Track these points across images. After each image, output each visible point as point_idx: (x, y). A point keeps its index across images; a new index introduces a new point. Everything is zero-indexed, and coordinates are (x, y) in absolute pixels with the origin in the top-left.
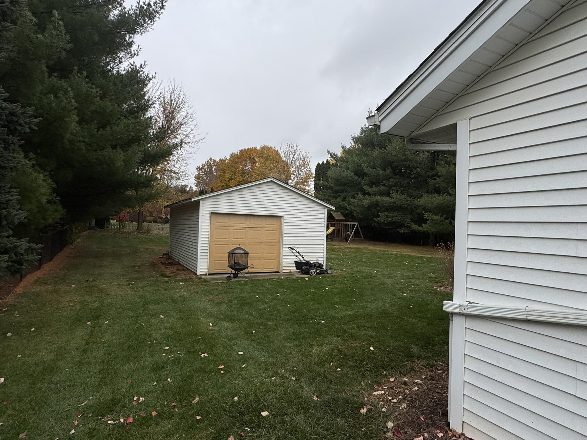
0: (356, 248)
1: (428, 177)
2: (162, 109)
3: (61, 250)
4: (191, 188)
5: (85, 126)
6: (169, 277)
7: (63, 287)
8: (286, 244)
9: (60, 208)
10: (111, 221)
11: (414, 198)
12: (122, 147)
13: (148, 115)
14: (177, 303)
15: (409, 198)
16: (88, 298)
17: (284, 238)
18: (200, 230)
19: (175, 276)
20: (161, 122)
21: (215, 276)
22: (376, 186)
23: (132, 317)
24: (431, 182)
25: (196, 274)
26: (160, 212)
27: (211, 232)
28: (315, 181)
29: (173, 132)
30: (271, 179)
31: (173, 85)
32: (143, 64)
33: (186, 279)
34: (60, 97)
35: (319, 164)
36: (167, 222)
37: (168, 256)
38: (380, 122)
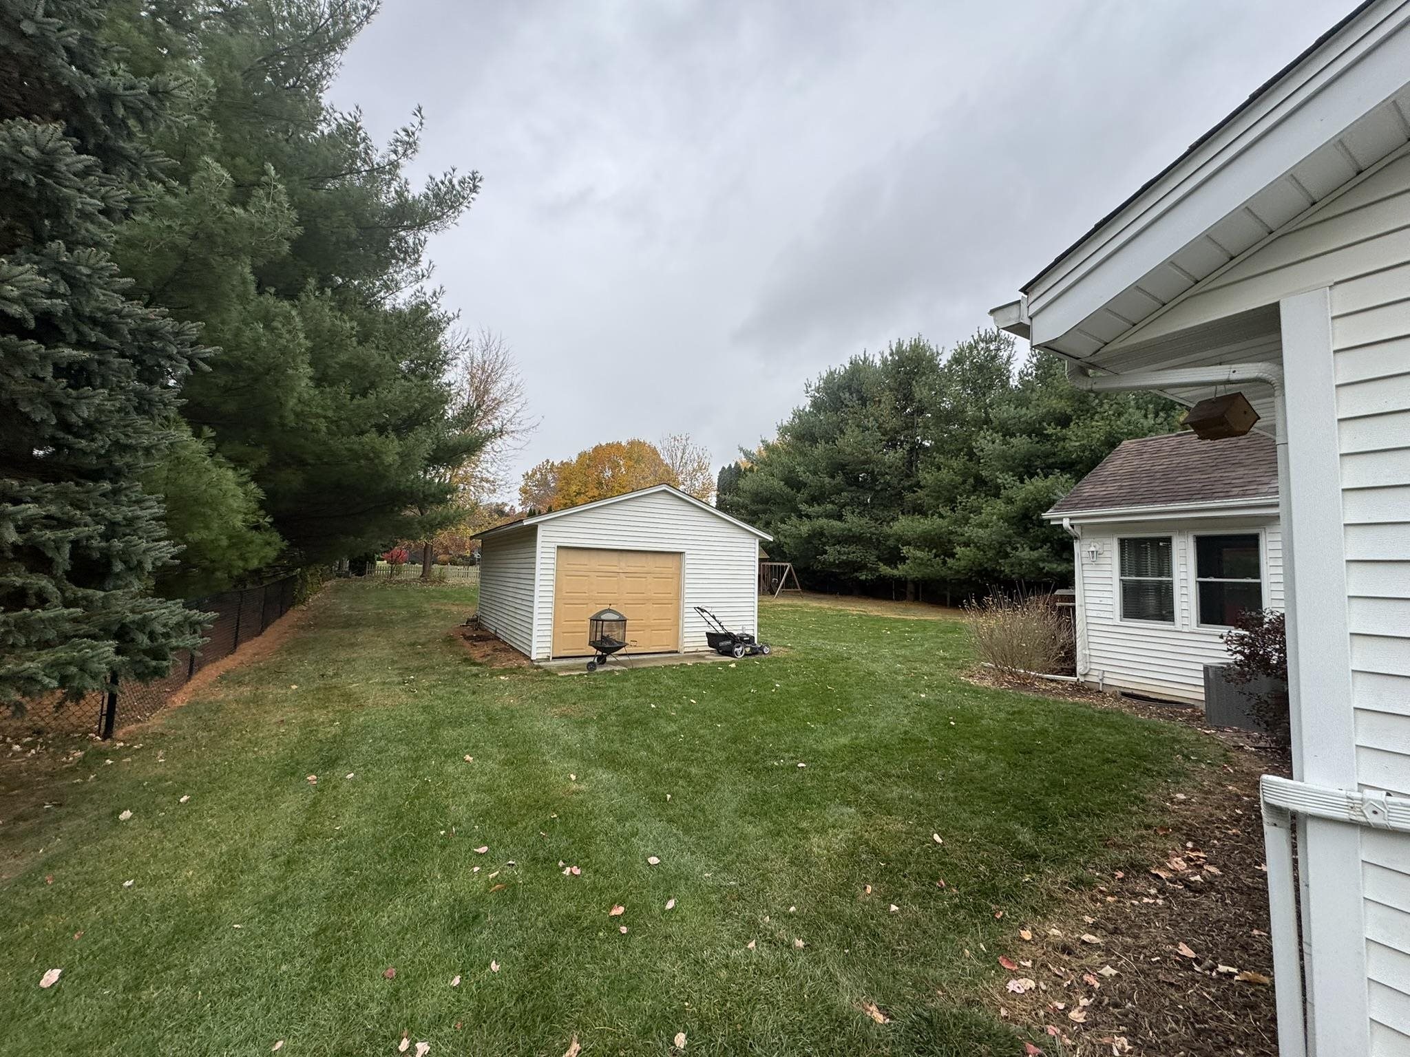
0: (791, 606)
1: (904, 488)
2: (469, 377)
3: (281, 614)
4: (512, 509)
5: (328, 390)
6: (480, 665)
7: (273, 691)
8: (690, 599)
9: (276, 537)
10: (378, 562)
11: (881, 523)
12: (397, 430)
13: (445, 379)
14: (497, 724)
15: (872, 523)
16: (320, 716)
17: (687, 591)
18: (537, 577)
19: (491, 664)
20: (466, 397)
21: (565, 662)
22: (819, 505)
23: (405, 760)
24: (909, 496)
25: (529, 658)
26: (461, 546)
27: (557, 580)
28: (718, 496)
29: (485, 413)
30: (664, 487)
31: (487, 337)
32: (438, 290)
33: (511, 669)
34: (277, 329)
35: (724, 468)
36: (472, 564)
37: (475, 623)
38: (1031, 318)
